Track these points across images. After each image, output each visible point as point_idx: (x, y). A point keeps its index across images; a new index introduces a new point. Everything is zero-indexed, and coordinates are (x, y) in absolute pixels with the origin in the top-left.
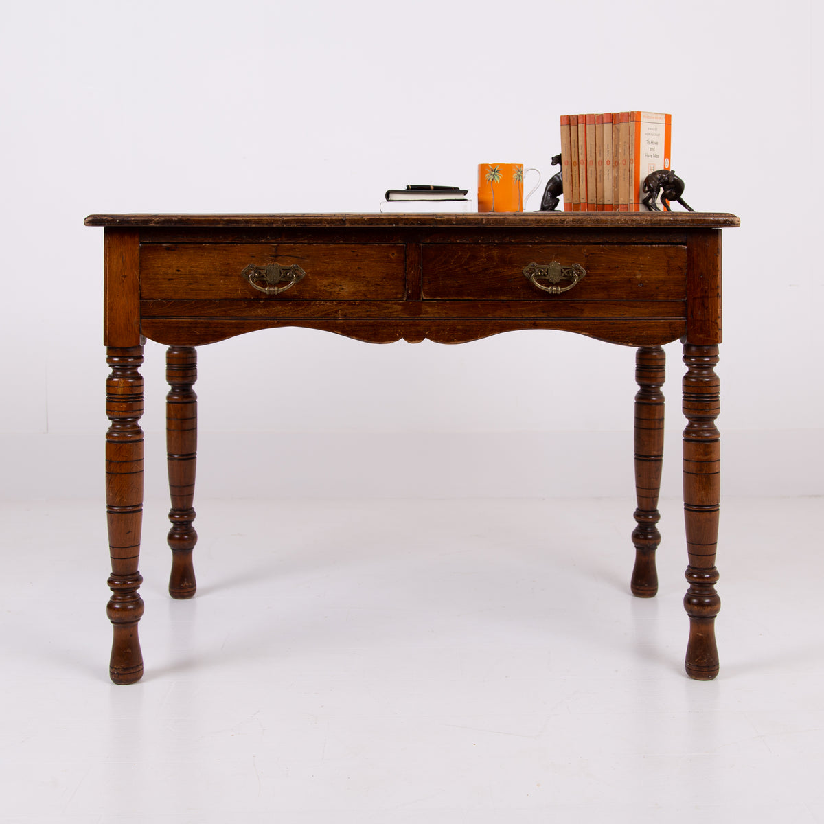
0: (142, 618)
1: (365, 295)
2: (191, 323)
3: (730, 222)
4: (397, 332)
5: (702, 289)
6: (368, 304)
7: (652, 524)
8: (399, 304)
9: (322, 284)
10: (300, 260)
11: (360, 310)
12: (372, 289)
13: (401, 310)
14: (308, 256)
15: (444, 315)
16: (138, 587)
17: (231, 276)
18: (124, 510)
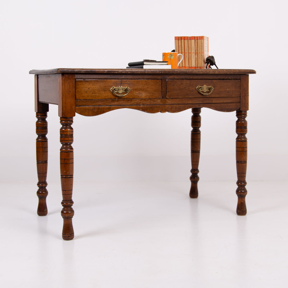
0: (73, 216)
1: (149, 97)
2: (93, 108)
3: (253, 72)
4: (159, 109)
5: (244, 93)
6: (150, 100)
7: (196, 174)
8: (160, 100)
9: (136, 93)
10: (129, 85)
11: (148, 102)
12: (151, 94)
13: (160, 102)
14: (131, 83)
15: (173, 103)
16: (72, 205)
17: (107, 91)
18: (67, 177)
